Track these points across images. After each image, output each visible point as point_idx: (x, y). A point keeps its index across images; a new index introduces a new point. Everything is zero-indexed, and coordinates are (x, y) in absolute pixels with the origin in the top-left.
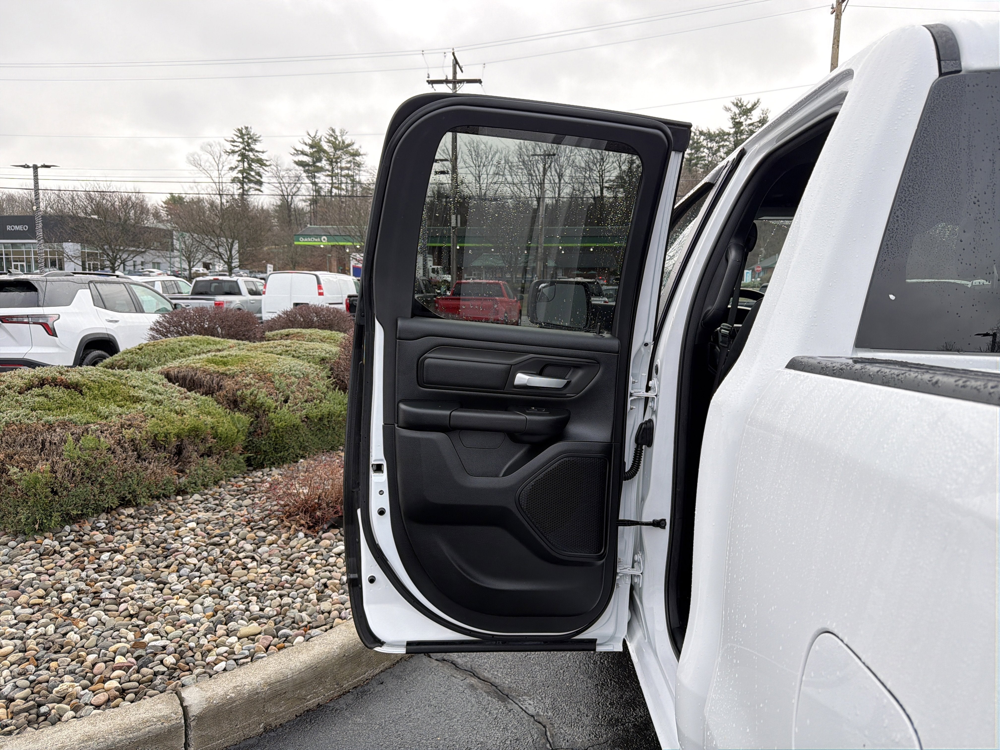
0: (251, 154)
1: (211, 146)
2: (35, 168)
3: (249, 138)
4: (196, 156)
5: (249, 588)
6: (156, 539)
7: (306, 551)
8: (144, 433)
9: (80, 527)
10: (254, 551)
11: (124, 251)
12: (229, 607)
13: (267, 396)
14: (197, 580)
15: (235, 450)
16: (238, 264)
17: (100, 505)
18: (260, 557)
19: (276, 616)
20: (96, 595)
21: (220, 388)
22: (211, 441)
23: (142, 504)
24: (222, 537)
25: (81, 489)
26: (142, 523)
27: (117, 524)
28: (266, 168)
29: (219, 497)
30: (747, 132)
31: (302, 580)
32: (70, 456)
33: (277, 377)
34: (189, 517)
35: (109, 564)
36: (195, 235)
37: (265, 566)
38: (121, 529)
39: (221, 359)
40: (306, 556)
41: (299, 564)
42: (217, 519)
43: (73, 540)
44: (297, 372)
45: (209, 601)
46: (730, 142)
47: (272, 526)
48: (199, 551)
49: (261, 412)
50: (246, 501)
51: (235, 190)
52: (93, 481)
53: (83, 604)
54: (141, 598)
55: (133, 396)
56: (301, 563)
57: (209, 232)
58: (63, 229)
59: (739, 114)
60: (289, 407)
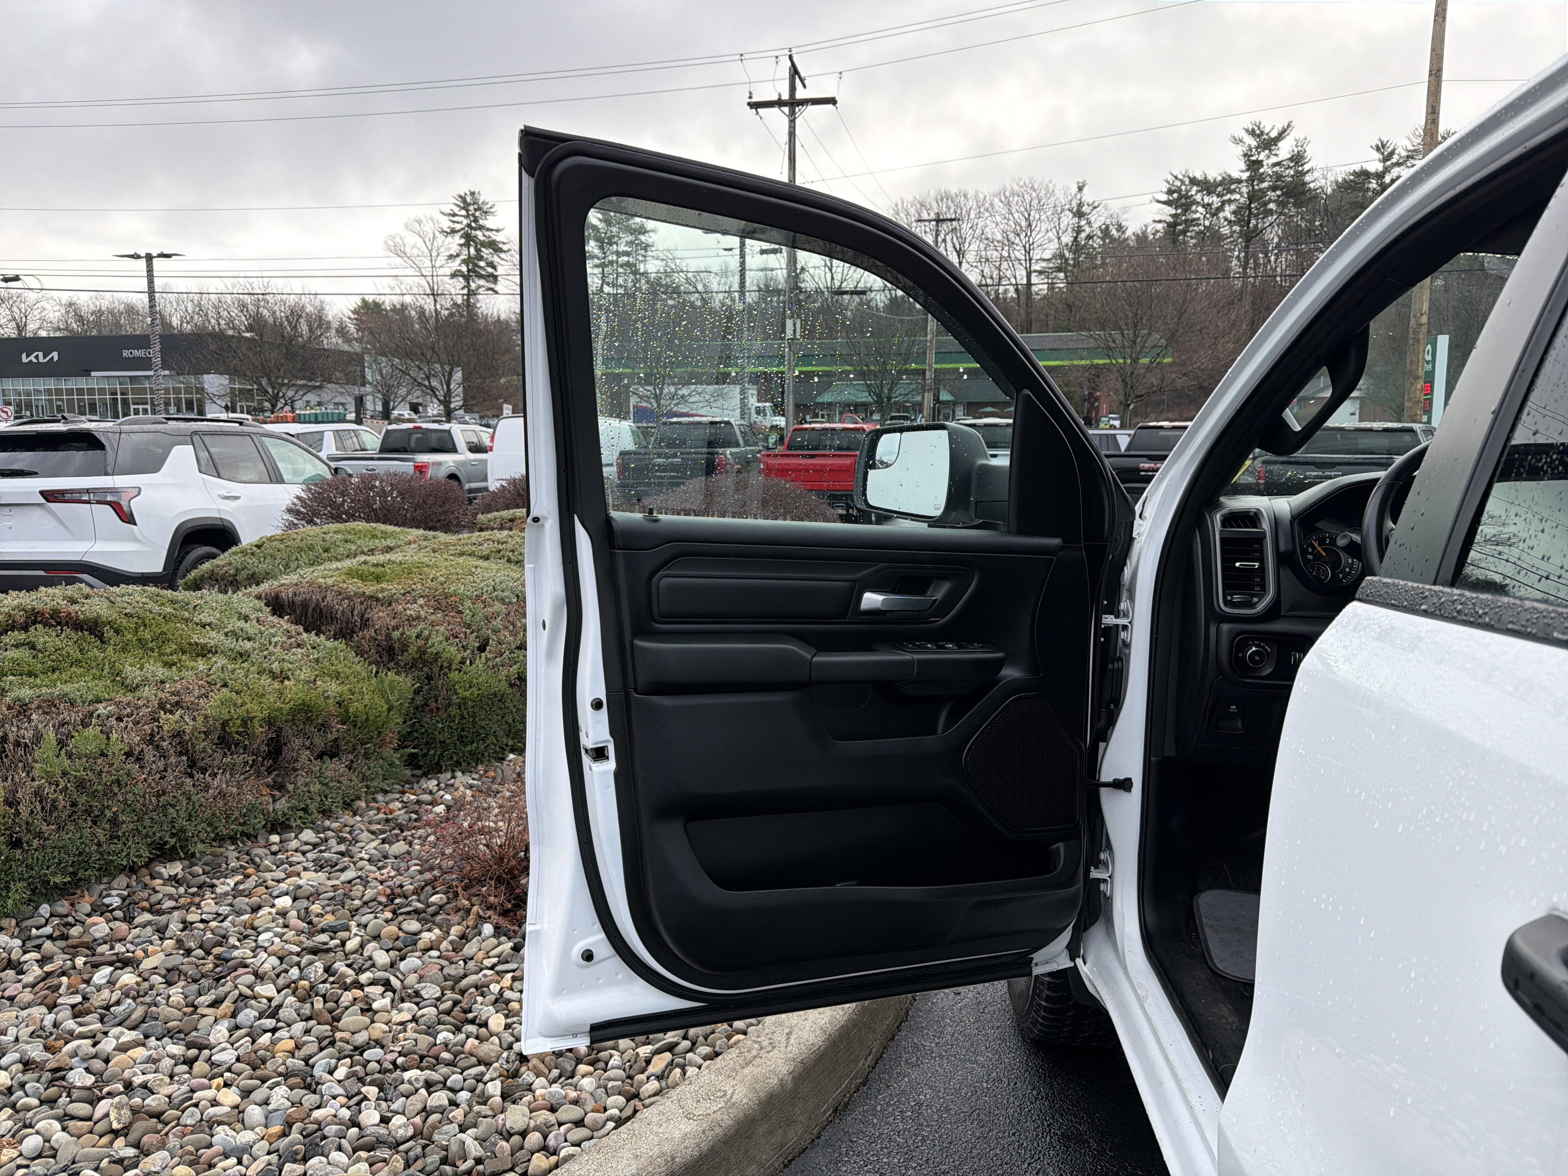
0: (479, 234)
1: (419, 222)
2: (149, 258)
3: (476, 210)
4: (397, 239)
5: (369, 1062)
6: (209, 935)
7: (492, 968)
8: (200, 719)
9: (72, 905)
10: (392, 966)
11: (289, 386)
12: (317, 1114)
13: (447, 639)
14: (266, 1039)
15: (383, 743)
16: (461, 403)
17: (112, 861)
18: (402, 981)
19: (411, 1138)
20: (58, 1075)
21: (365, 623)
22: (337, 729)
23: (198, 855)
24: (335, 933)
25: (70, 835)
26: (193, 895)
27: (143, 900)
28: (503, 255)
29: (348, 836)
30: (1271, 177)
31: (476, 1042)
32: (47, 772)
33: (468, 603)
34: (281, 885)
35: (103, 997)
36: (396, 361)
37: (406, 1005)
38: (150, 911)
39: (372, 570)
40: (491, 982)
41: (475, 1002)
42: (335, 888)
43: (50, 937)
44: (507, 594)
45: (280, 1096)
46: (1241, 194)
47: (434, 908)
48: (284, 966)
49: (436, 670)
50: (397, 844)
51: (455, 289)
52: (97, 817)
53: (26, 1100)
54: (144, 1086)
55: (197, 644)
56: (479, 999)
57: (416, 355)
58: (201, 353)
59: (1257, 148)
60: (487, 659)
